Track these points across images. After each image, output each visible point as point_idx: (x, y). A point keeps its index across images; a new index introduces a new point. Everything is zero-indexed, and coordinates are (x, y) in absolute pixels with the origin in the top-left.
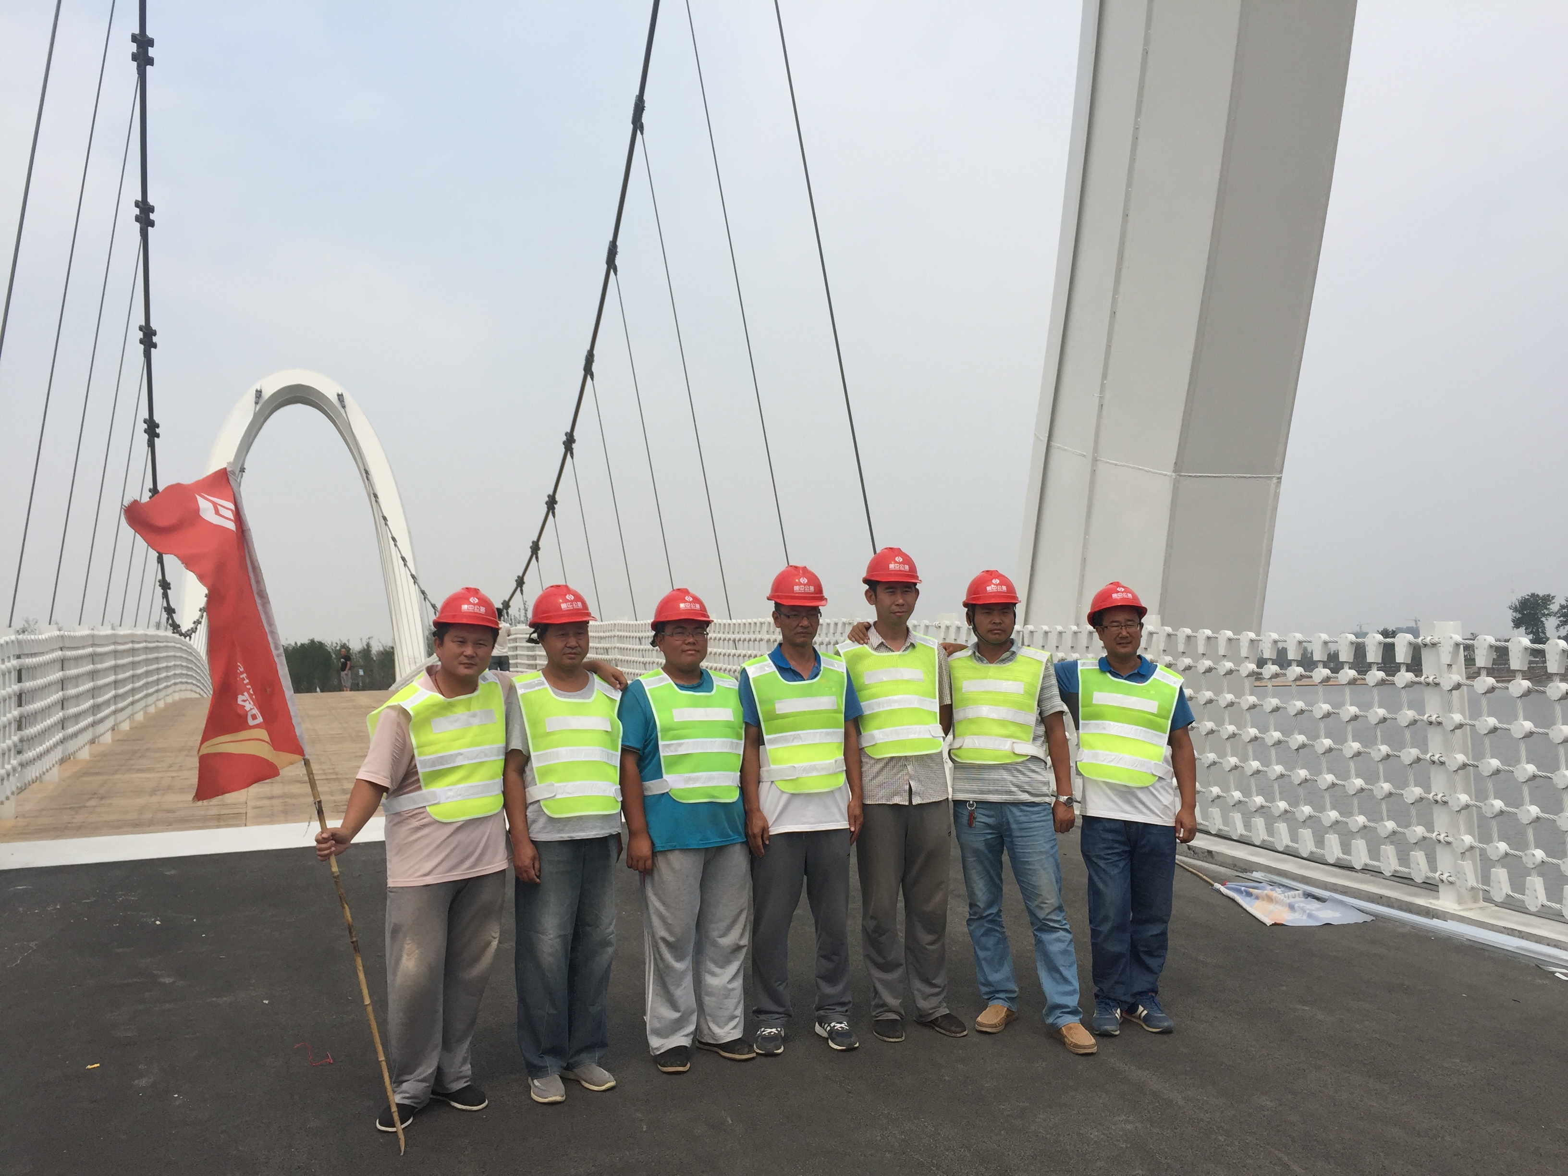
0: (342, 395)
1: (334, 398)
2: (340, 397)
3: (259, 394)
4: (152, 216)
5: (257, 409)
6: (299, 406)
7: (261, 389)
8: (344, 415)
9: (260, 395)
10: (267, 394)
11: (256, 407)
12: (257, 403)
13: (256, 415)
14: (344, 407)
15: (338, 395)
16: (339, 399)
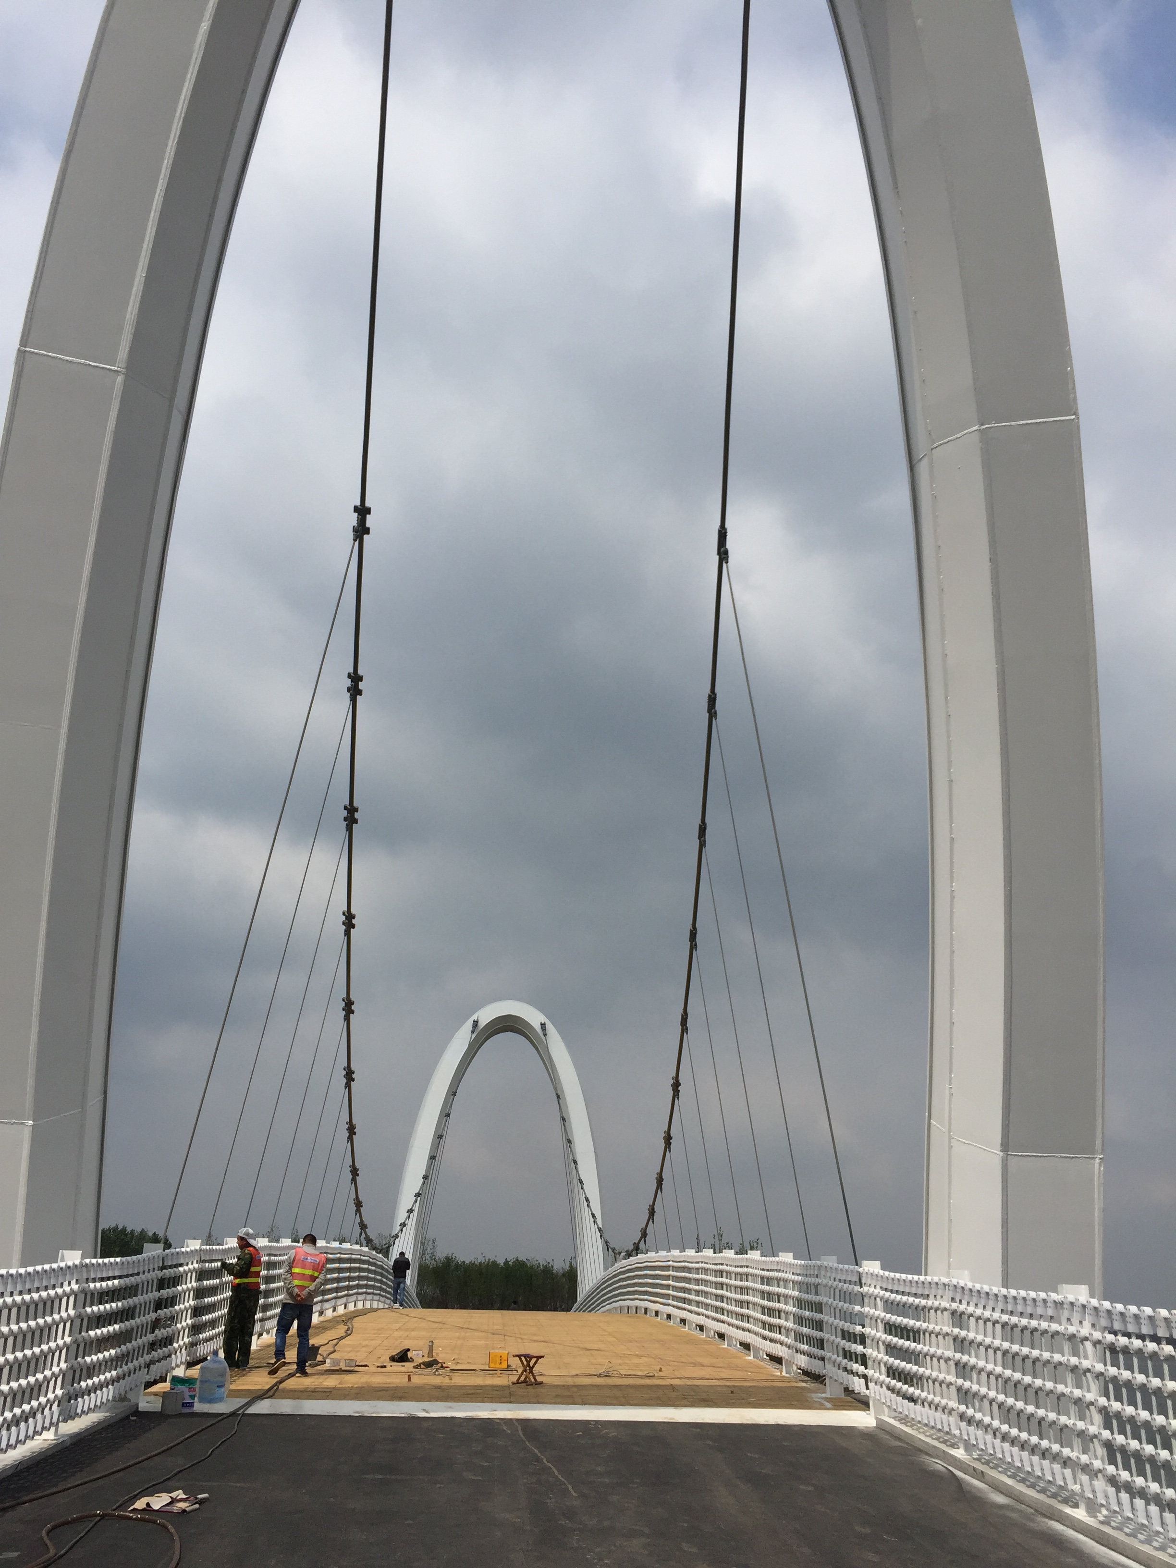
0: (545, 1024)
1: (538, 1027)
2: (543, 1026)
3: (476, 1023)
4: (354, 921)
5: (473, 1038)
6: (509, 1034)
7: (478, 1020)
8: (545, 1041)
9: (477, 1025)
10: (482, 1023)
11: (472, 1036)
12: (473, 1032)
13: (471, 1045)
14: (545, 1035)
15: (541, 1024)
16: (542, 1028)
